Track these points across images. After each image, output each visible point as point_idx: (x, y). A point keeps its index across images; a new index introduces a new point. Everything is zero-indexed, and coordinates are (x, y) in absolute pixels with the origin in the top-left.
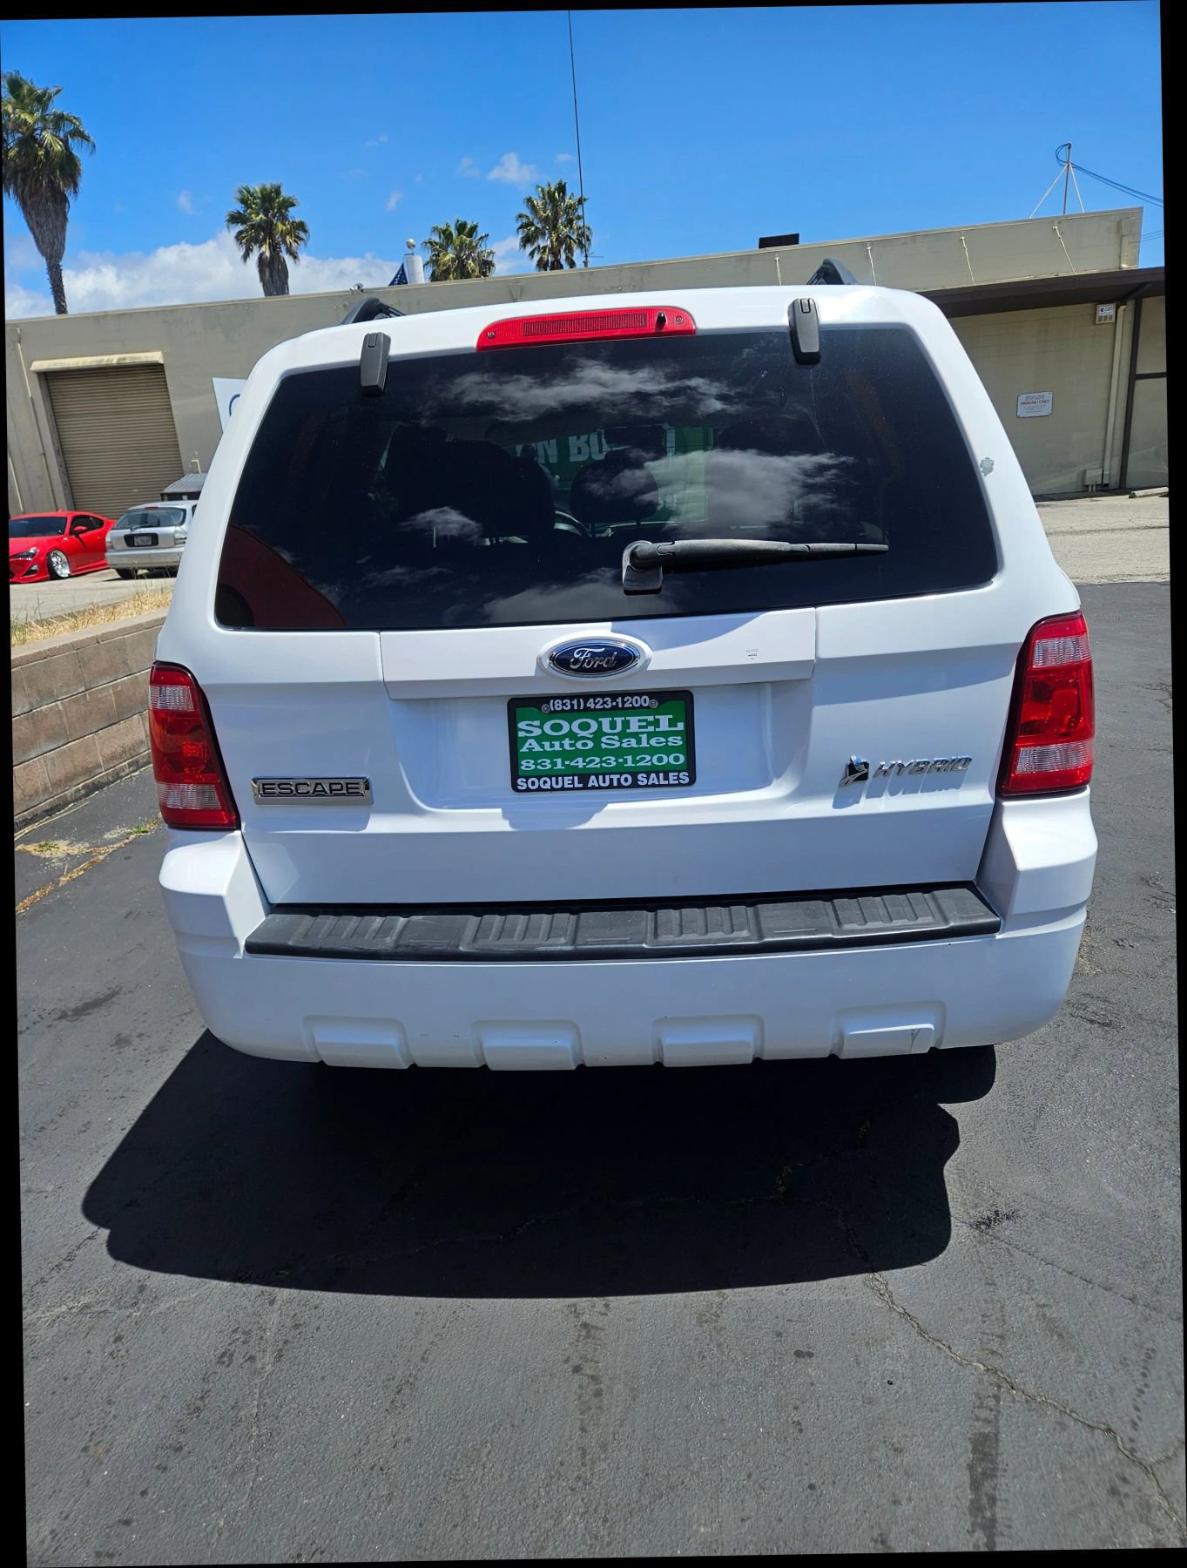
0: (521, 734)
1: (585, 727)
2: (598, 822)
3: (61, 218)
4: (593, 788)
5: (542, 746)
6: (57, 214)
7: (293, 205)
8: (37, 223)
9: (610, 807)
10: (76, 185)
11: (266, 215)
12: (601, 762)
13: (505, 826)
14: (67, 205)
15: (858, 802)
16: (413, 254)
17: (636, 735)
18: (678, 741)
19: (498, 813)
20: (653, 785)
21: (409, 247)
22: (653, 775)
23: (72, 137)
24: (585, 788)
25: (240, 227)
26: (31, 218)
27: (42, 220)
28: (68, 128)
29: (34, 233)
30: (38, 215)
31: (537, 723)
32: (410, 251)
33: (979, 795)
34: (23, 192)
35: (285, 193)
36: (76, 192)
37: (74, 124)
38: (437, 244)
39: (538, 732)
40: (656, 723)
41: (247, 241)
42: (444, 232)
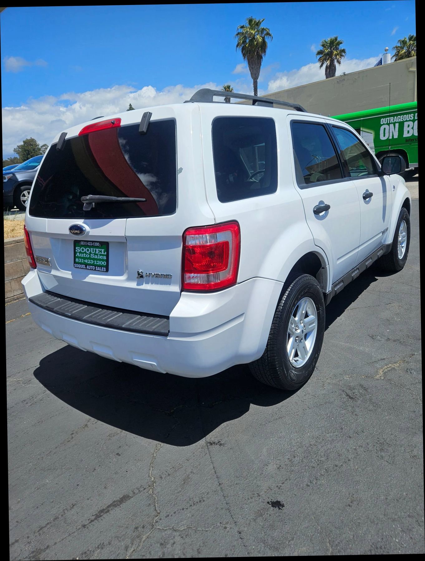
0: (76, 251)
1: (88, 250)
2: (87, 280)
3: (259, 65)
4: (88, 269)
5: (80, 255)
6: (258, 64)
7: (341, 43)
8: (252, 68)
9: (91, 275)
10: (265, 52)
11: (331, 49)
12: (90, 262)
14: (262, 60)
15: (143, 285)
16: (387, 53)
17: (97, 254)
18: (105, 258)
19: (70, 273)
20: (99, 270)
21: (386, 51)
22: (99, 267)
23: (266, 36)
24: (86, 269)
25: (321, 56)
26: (250, 66)
27: (254, 66)
28: (265, 32)
29: (251, 71)
30: (252, 65)
31: (79, 248)
32: (386, 52)
33: (173, 288)
34: (249, 58)
35: (338, 40)
36: (265, 55)
37: (267, 31)
38: (399, 47)
39: (79, 251)
40: (101, 251)
41: (322, 61)
42: (403, 41)
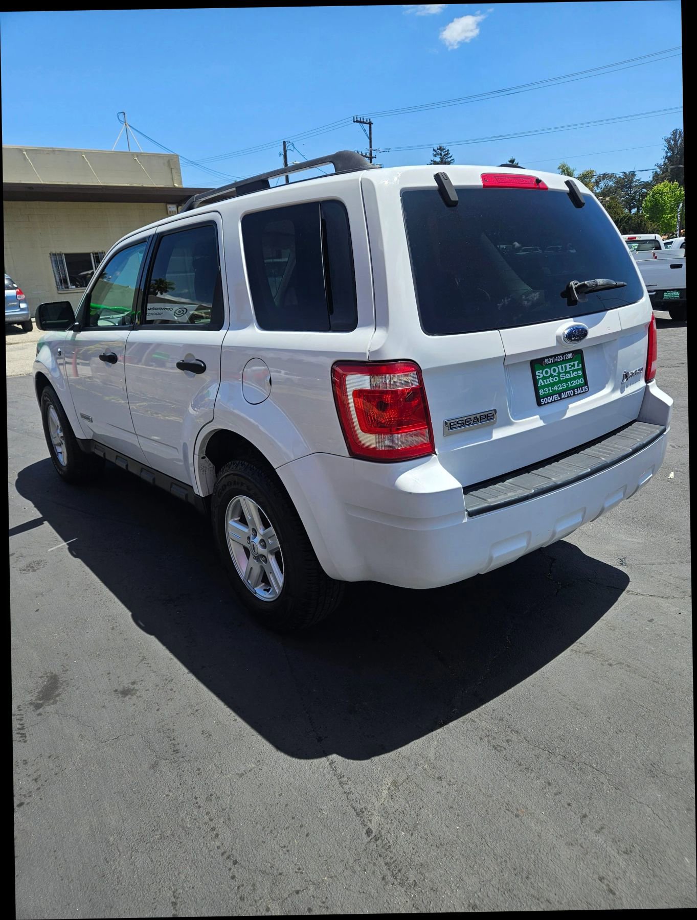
0: (537, 377)
1: (554, 370)
2: (569, 414)
4: (563, 398)
5: (544, 382)
9: (570, 406)
12: (562, 386)
13: (541, 423)
15: (624, 390)
17: (569, 372)
18: (580, 373)
19: (537, 418)
20: (579, 393)
22: (578, 389)
24: (561, 399)
31: (541, 371)
33: (642, 383)
39: (542, 375)
40: (574, 366)
